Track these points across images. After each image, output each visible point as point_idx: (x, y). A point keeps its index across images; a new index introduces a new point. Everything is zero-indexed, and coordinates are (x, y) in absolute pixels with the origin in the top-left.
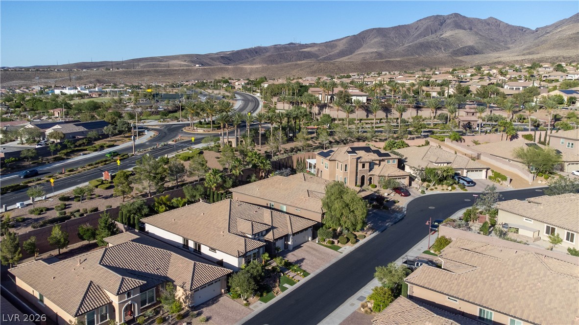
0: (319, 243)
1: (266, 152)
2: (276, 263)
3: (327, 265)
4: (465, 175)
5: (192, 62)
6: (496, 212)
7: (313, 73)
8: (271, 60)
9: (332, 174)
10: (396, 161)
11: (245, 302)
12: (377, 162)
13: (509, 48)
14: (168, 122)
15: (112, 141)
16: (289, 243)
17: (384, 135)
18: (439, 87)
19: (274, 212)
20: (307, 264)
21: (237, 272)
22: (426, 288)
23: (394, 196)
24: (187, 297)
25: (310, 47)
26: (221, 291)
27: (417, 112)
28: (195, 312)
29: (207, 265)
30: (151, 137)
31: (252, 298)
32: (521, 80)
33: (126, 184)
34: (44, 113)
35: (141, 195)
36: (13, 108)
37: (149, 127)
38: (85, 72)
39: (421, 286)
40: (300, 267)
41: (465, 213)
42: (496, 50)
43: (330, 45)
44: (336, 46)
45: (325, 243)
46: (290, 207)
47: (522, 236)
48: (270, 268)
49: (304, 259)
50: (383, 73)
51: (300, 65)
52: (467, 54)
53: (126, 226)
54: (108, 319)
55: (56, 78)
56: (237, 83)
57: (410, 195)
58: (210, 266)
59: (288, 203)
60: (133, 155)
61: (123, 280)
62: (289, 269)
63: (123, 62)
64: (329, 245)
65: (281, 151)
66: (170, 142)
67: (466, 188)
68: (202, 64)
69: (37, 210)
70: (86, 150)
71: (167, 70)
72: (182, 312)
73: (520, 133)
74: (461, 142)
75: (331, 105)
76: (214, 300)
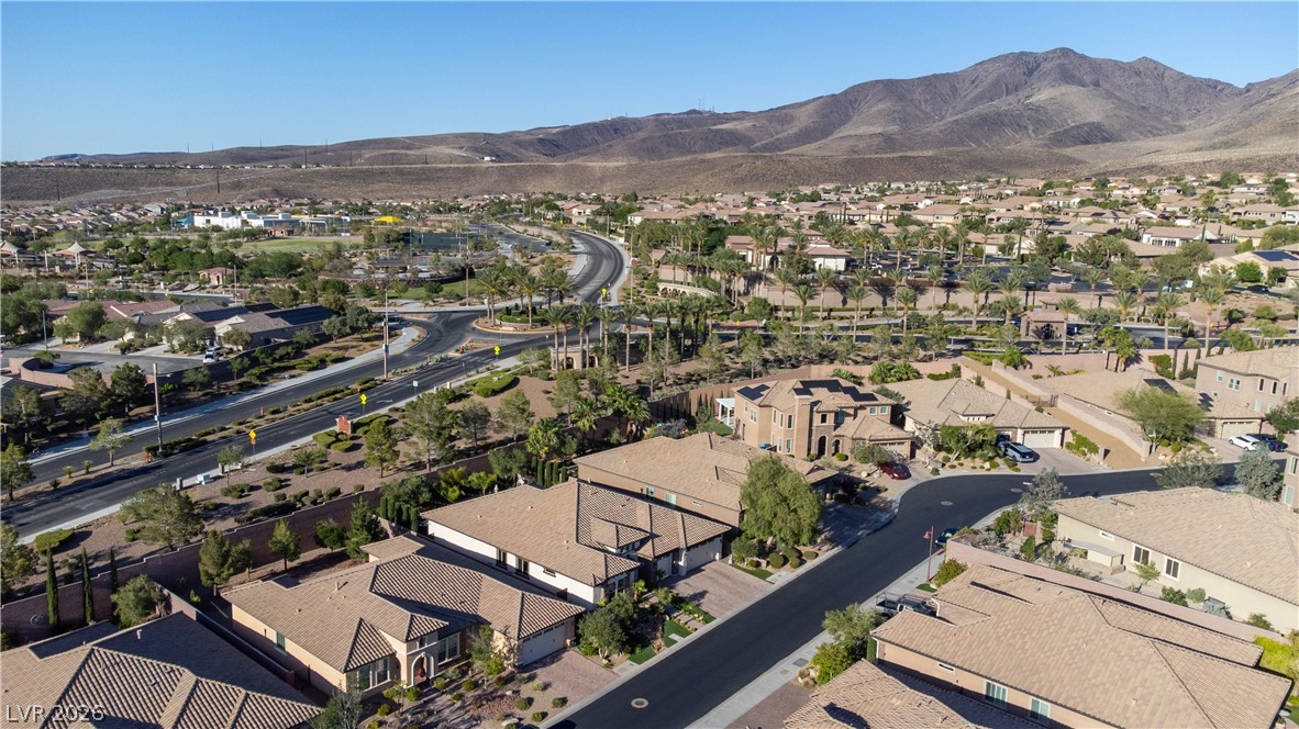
0: (733, 565)
1: (638, 382)
2: (657, 598)
3: (746, 604)
4: (1019, 440)
5: (476, 150)
6: (1054, 519)
7: (739, 183)
8: (648, 149)
9: (765, 431)
10: (888, 409)
11: (605, 662)
12: (851, 411)
13: (1182, 129)
14: (442, 305)
15: (339, 348)
16: (681, 563)
17: (872, 349)
18: (1002, 236)
19: (656, 508)
20: (710, 601)
21: (592, 612)
22: (904, 647)
23: (879, 479)
24: (511, 650)
25: (734, 119)
26: (565, 641)
27: (948, 296)
28: (525, 675)
29: (543, 598)
30: (413, 340)
31: (616, 656)
32: (1185, 218)
33: (387, 445)
34: (188, 273)
35: (411, 465)
36: (125, 263)
37: (407, 317)
38: (248, 172)
39: (897, 645)
40: (698, 605)
41: (998, 520)
42: (1153, 132)
43: (780, 115)
44: (793, 119)
45: (744, 565)
46: (683, 497)
47: (1094, 563)
48: (647, 606)
49: (705, 592)
50: (893, 186)
51: (712, 164)
52: (1086, 142)
53: (394, 524)
54: (389, 680)
55: (189, 184)
56: (575, 211)
57: (909, 476)
58: (548, 599)
59: (680, 490)
60: (385, 381)
61: (412, 619)
62: (679, 609)
63: (326, 149)
64: (751, 568)
65: (667, 379)
66: (452, 354)
67: (1020, 465)
68: (498, 156)
69: (234, 489)
70: (293, 368)
71: (422, 169)
72: (504, 674)
73: (1145, 353)
74: (1025, 367)
75: (772, 276)
76: (555, 656)
